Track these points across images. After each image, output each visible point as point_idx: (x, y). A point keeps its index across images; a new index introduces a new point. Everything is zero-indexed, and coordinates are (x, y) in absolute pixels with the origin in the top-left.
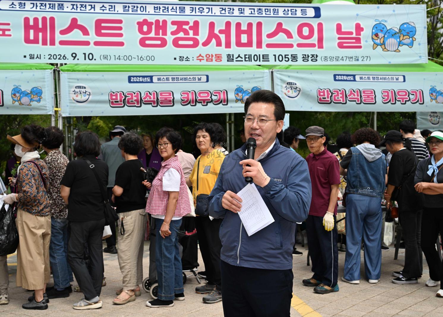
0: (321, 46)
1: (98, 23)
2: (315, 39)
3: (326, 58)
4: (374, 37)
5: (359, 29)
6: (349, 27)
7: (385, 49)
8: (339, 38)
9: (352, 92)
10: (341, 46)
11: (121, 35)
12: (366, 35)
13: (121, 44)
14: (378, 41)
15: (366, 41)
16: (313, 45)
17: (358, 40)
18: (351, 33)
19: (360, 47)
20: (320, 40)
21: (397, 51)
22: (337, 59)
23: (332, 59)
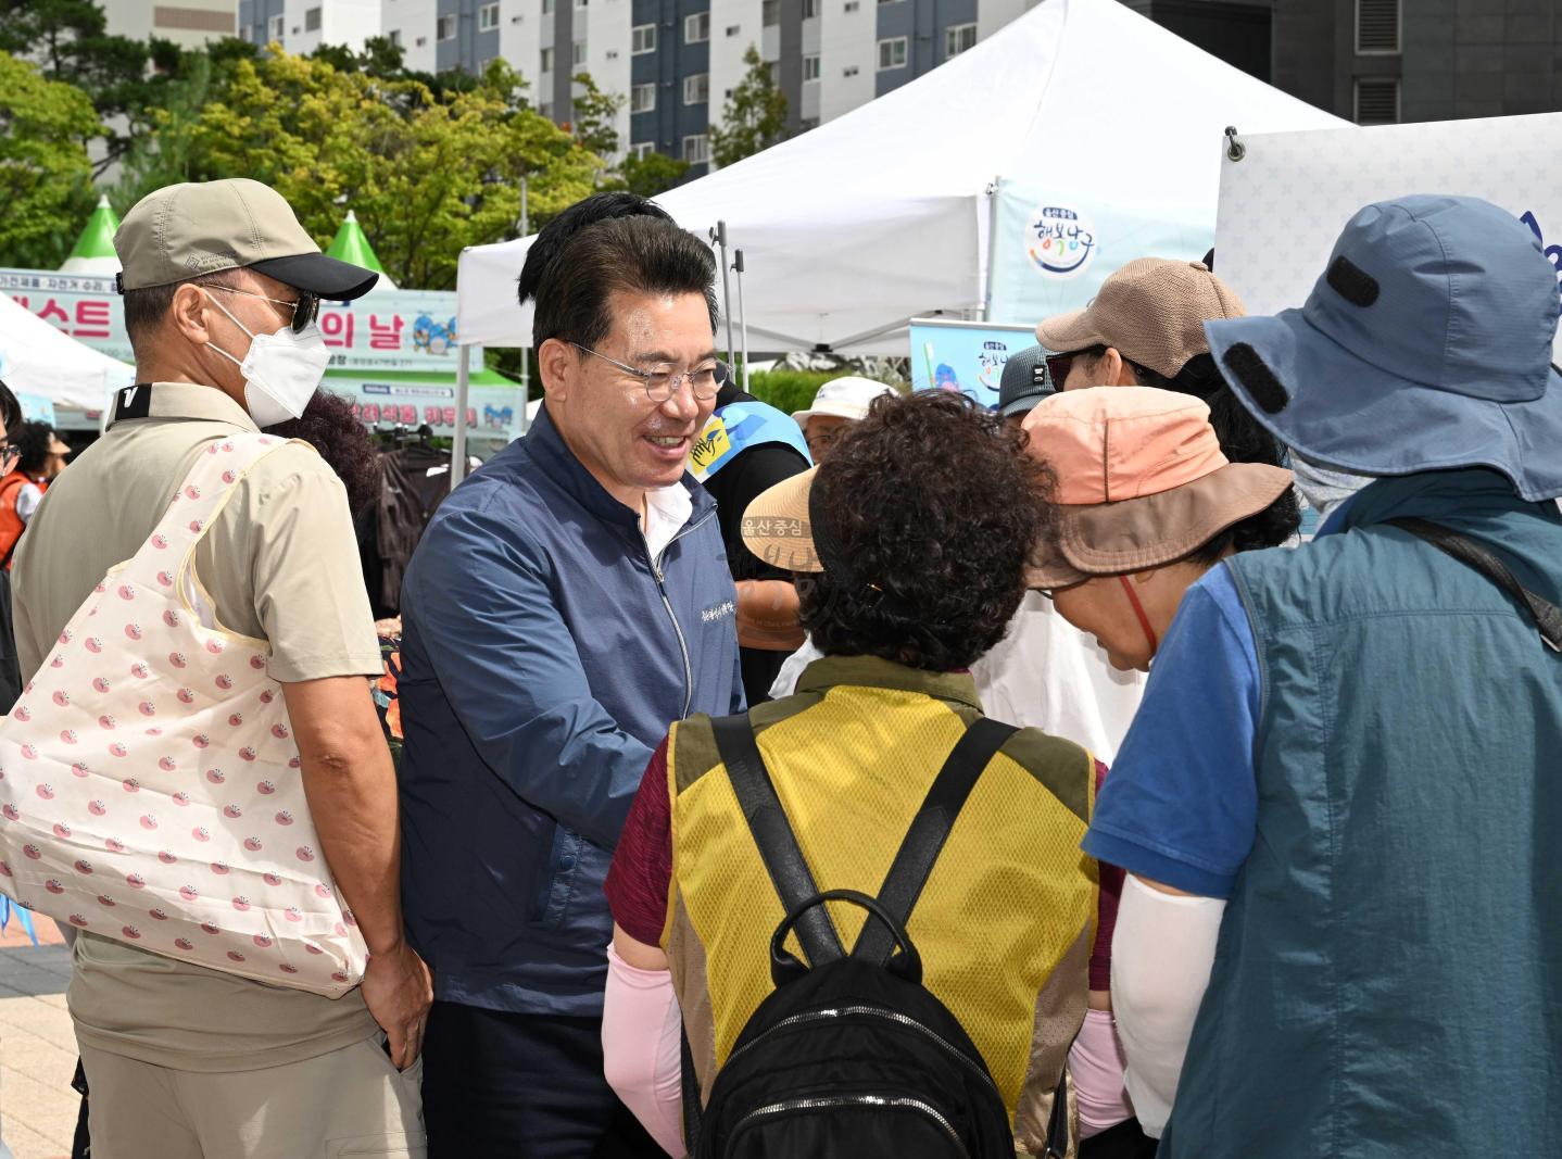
0: (349, 344)
1: (81, 306)
2: (342, 337)
3: (356, 361)
4: (418, 335)
5: (398, 323)
6: (385, 320)
7: (430, 352)
8: (374, 335)
9: (387, 409)
10: (374, 345)
11: (106, 323)
12: (407, 330)
13: (105, 334)
14: (421, 341)
15: (407, 340)
16: (339, 343)
17: (396, 338)
18: (387, 328)
19: (397, 348)
20: (350, 335)
21: (445, 354)
22: (370, 361)
23: (363, 361)
